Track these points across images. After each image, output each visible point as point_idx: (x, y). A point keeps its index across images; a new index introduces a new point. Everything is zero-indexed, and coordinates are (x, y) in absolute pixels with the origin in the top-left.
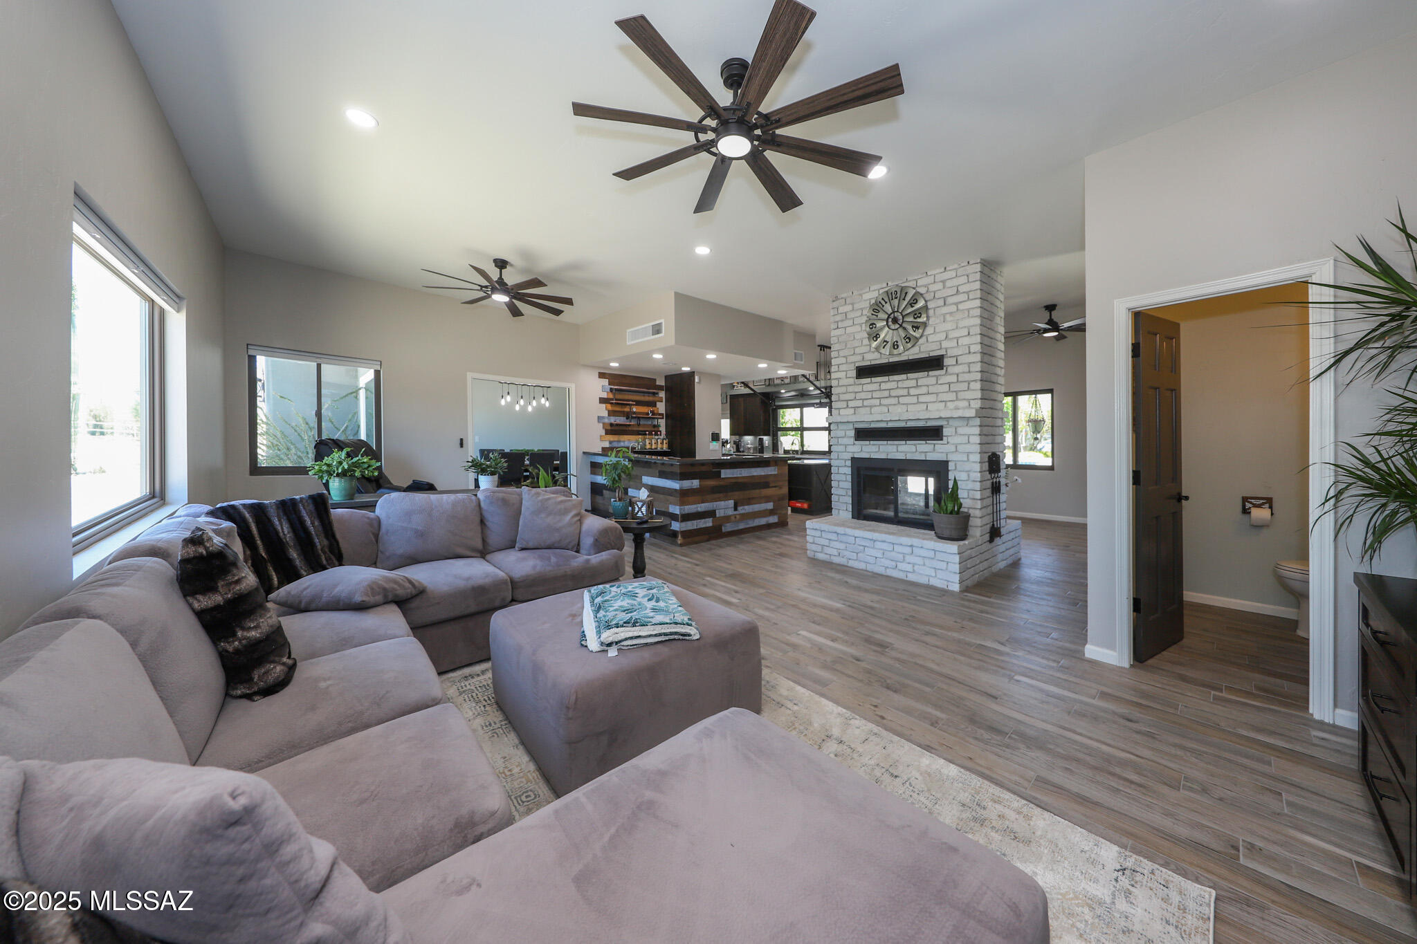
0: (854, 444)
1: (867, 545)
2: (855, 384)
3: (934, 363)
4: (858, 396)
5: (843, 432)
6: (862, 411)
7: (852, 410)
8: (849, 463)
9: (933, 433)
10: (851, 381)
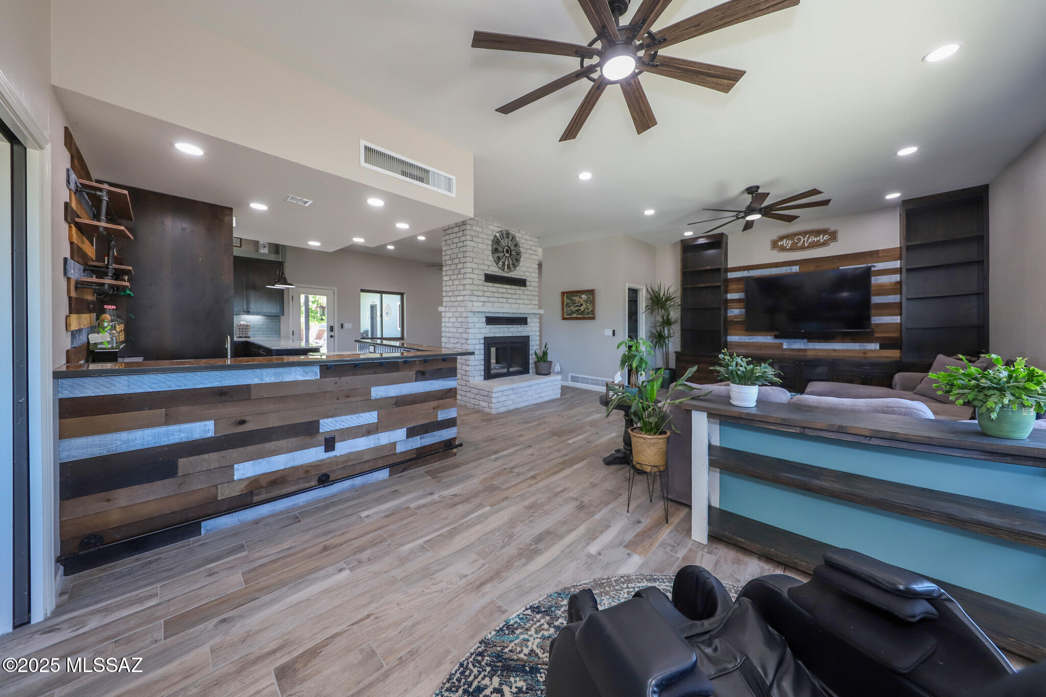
0: (485, 327)
1: (528, 390)
2: (483, 286)
3: (521, 283)
4: (486, 294)
5: (478, 319)
6: (488, 304)
7: (482, 303)
8: (482, 341)
9: (522, 321)
10: (481, 282)
